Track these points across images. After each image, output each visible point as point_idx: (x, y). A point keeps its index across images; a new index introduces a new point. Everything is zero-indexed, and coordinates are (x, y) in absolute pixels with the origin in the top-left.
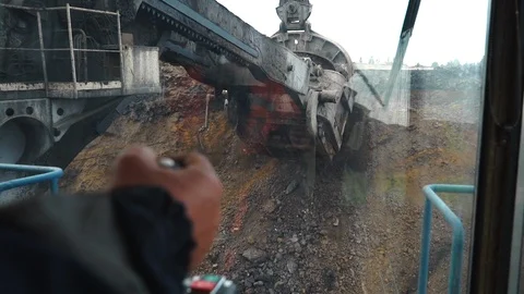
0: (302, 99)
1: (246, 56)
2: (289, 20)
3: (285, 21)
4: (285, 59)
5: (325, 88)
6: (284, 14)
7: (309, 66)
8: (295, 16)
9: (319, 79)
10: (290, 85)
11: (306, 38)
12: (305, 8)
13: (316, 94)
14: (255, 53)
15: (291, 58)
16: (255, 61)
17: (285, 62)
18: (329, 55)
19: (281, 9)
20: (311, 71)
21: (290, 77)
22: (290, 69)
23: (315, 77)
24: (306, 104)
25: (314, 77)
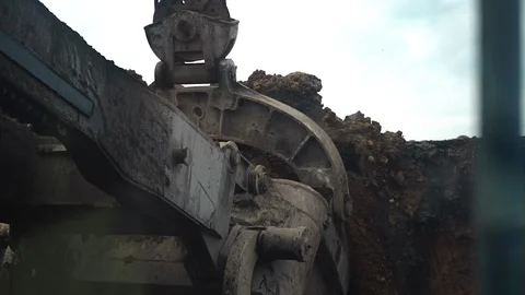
0: (213, 249)
1: (58, 106)
2: (179, 58)
3: (170, 58)
4: (167, 131)
5: (275, 223)
6: (165, 42)
7: (232, 162)
8: (194, 47)
9: (259, 199)
10: (178, 202)
11: (225, 104)
12: (218, 30)
13: (249, 237)
14: (84, 104)
15: (182, 130)
16: (84, 124)
17: (165, 141)
18: (283, 145)
19: (156, 31)
20: (239, 178)
21: (178, 180)
22: (180, 158)
23: (247, 196)
24: (223, 260)
25: (245, 195)
